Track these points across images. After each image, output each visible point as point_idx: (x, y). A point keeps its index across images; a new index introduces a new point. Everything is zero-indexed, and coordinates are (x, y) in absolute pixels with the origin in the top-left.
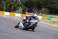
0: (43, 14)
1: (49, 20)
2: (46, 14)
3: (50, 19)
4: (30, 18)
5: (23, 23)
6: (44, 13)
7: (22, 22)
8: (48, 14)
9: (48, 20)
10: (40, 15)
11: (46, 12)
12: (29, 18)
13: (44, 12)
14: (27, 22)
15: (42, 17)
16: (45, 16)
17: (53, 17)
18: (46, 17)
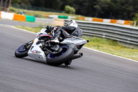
0: (16, 7)
1: (31, 21)
2: (25, 9)
3: (34, 21)
4: (61, 31)
5: (41, 44)
6: (18, 5)
7: (38, 43)
8: (28, 9)
9: (29, 23)
10: (8, 9)
11: (23, 4)
12: (60, 33)
13: (20, 3)
14: (54, 44)
15: (15, 16)
16: (21, 13)
17: (40, 17)
18: (23, 15)
